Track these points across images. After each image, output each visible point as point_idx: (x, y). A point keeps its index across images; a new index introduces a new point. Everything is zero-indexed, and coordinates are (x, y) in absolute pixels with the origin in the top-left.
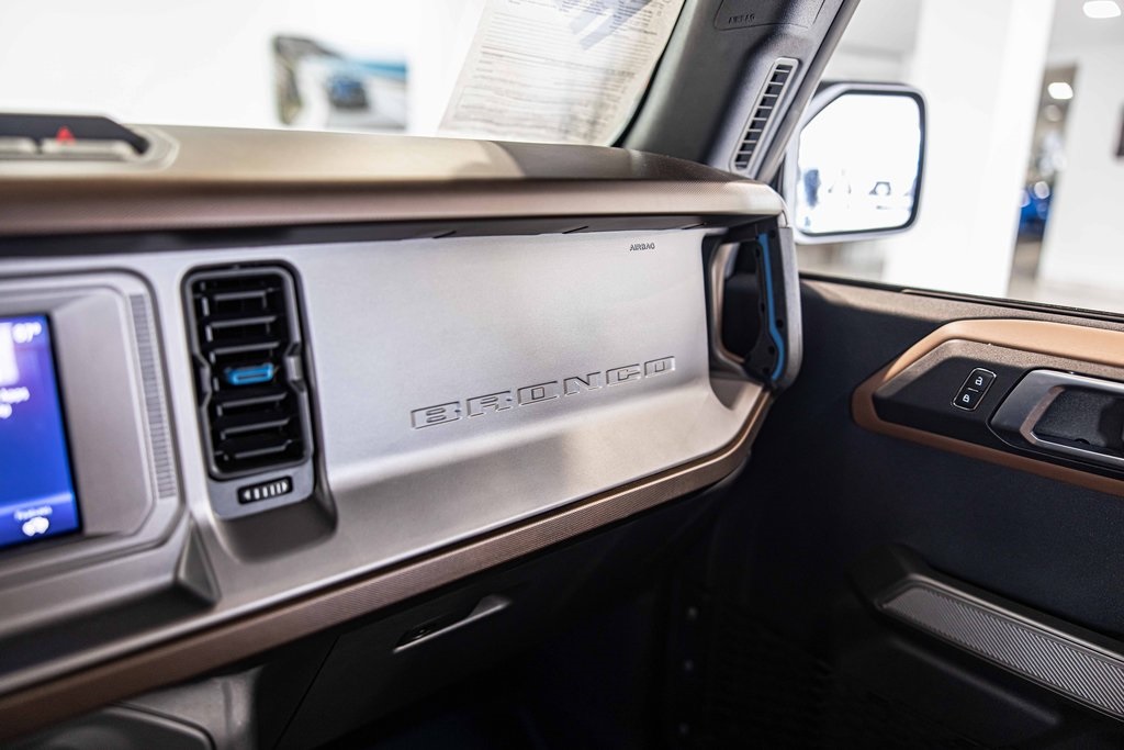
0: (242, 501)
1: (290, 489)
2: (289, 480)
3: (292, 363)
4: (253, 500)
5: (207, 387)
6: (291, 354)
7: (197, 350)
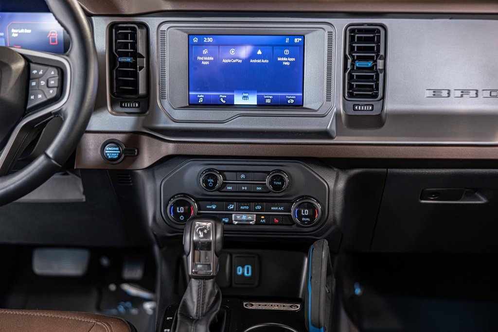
0: (354, 110)
1: (372, 110)
2: (373, 106)
3: (380, 63)
4: (358, 110)
5: (349, 66)
6: (380, 59)
7: (347, 53)
